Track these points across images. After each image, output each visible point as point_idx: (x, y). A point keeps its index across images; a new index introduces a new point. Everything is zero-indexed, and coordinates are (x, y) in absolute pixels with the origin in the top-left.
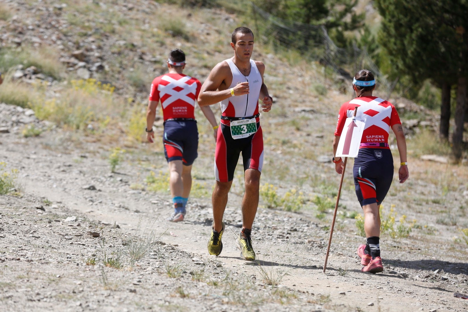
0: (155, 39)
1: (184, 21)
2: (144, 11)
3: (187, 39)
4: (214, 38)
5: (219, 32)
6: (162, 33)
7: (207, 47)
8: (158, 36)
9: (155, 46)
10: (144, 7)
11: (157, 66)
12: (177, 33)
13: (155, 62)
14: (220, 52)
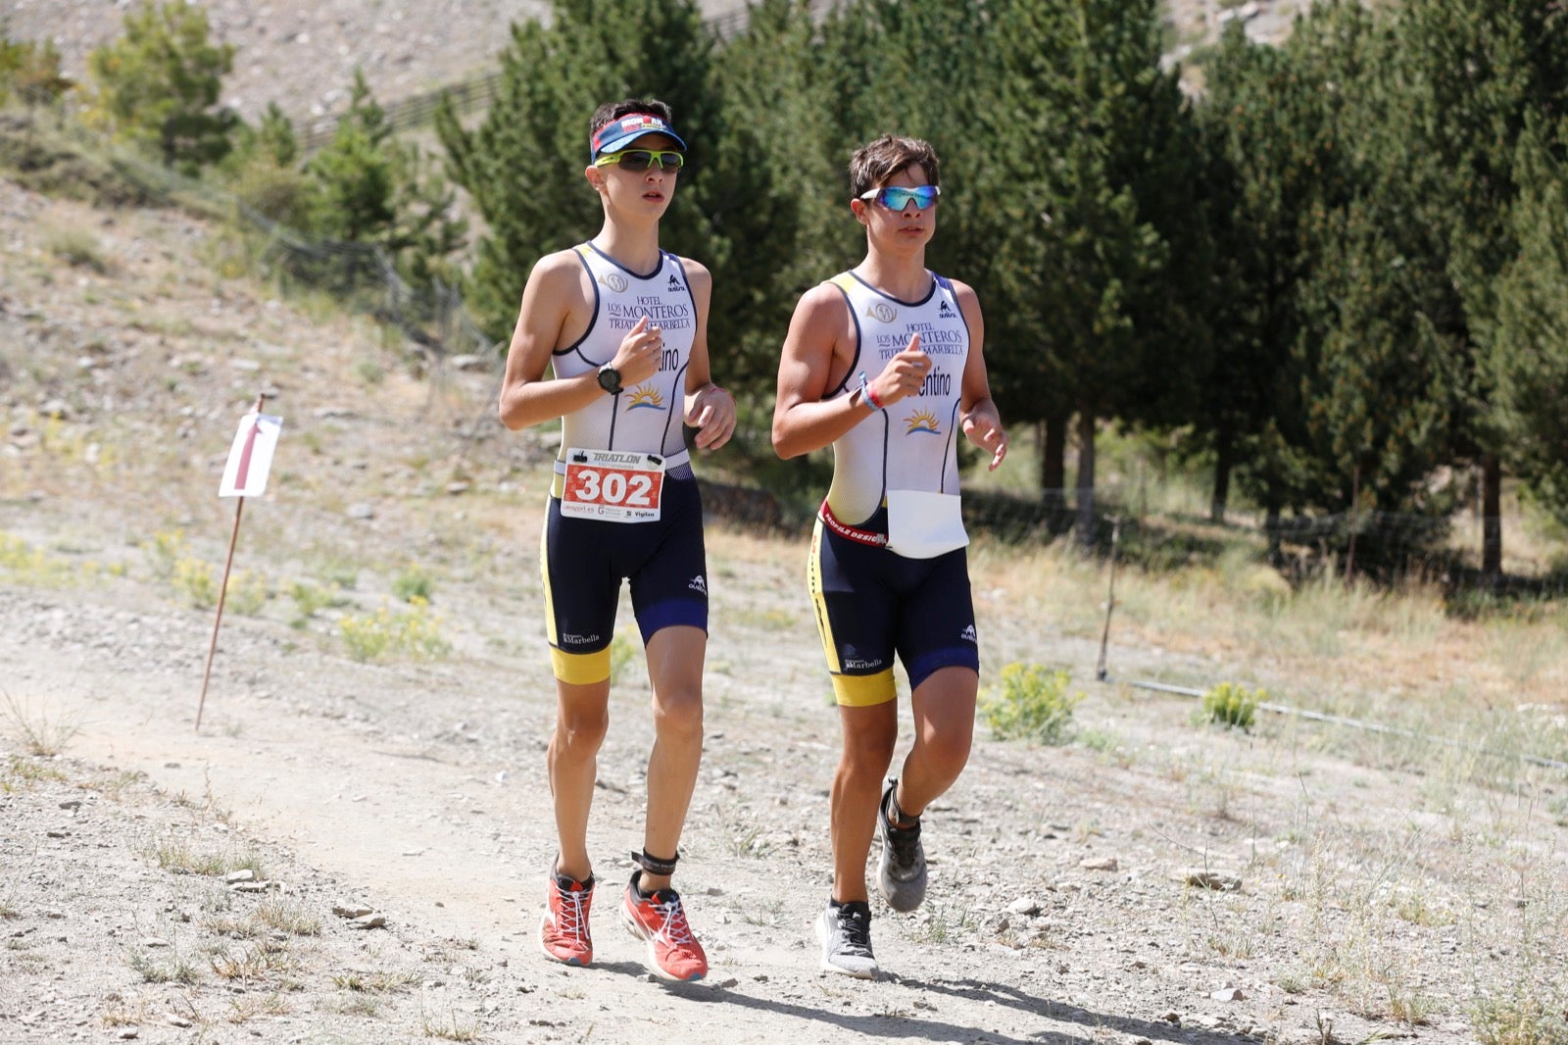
0: (33, 270)
1: (98, 234)
2: (15, 215)
3: (100, 269)
4: (157, 268)
5: (169, 256)
6: (48, 258)
7: (142, 287)
8: (40, 265)
9: (33, 284)
10: (18, 208)
11: (34, 325)
12: (81, 259)
13: (30, 317)
14: (169, 296)
